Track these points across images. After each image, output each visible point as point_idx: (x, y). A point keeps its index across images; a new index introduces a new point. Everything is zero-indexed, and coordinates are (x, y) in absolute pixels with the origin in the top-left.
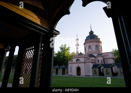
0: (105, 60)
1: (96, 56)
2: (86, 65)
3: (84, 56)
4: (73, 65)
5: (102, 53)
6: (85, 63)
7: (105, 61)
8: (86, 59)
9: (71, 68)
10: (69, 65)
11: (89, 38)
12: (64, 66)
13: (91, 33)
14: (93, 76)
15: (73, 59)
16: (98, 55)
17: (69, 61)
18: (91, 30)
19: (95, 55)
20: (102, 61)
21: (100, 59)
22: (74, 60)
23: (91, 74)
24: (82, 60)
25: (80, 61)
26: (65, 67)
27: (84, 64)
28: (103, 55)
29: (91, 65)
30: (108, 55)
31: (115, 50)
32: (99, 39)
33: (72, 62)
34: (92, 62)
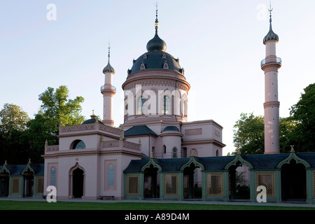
0: (189, 148)
1: (159, 133)
2: (103, 162)
3: (97, 130)
4: (61, 160)
5: (181, 124)
6: (100, 153)
7: (188, 151)
8: (105, 139)
9: (54, 173)
10: (47, 161)
11: (143, 67)
12: (28, 166)
13: (156, 44)
14: (124, 198)
15: (61, 140)
16: (165, 129)
17: (46, 147)
18: (156, 35)
19: (157, 129)
20: (175, 149)
21: (172, 142)
22: (65, 144)
23: (118, 192)
24: (91, 143)
25: (84, 146)
26: (32, 170)
27: (95, 157)
28: (184, 128)
29: (123, 162)
30: (199, 131)
31: (248, 116)
32: (181, 70)
33: (58, 149)
34: (124, 153)
